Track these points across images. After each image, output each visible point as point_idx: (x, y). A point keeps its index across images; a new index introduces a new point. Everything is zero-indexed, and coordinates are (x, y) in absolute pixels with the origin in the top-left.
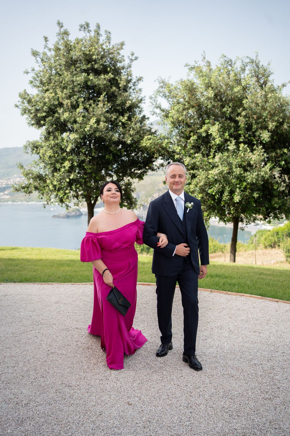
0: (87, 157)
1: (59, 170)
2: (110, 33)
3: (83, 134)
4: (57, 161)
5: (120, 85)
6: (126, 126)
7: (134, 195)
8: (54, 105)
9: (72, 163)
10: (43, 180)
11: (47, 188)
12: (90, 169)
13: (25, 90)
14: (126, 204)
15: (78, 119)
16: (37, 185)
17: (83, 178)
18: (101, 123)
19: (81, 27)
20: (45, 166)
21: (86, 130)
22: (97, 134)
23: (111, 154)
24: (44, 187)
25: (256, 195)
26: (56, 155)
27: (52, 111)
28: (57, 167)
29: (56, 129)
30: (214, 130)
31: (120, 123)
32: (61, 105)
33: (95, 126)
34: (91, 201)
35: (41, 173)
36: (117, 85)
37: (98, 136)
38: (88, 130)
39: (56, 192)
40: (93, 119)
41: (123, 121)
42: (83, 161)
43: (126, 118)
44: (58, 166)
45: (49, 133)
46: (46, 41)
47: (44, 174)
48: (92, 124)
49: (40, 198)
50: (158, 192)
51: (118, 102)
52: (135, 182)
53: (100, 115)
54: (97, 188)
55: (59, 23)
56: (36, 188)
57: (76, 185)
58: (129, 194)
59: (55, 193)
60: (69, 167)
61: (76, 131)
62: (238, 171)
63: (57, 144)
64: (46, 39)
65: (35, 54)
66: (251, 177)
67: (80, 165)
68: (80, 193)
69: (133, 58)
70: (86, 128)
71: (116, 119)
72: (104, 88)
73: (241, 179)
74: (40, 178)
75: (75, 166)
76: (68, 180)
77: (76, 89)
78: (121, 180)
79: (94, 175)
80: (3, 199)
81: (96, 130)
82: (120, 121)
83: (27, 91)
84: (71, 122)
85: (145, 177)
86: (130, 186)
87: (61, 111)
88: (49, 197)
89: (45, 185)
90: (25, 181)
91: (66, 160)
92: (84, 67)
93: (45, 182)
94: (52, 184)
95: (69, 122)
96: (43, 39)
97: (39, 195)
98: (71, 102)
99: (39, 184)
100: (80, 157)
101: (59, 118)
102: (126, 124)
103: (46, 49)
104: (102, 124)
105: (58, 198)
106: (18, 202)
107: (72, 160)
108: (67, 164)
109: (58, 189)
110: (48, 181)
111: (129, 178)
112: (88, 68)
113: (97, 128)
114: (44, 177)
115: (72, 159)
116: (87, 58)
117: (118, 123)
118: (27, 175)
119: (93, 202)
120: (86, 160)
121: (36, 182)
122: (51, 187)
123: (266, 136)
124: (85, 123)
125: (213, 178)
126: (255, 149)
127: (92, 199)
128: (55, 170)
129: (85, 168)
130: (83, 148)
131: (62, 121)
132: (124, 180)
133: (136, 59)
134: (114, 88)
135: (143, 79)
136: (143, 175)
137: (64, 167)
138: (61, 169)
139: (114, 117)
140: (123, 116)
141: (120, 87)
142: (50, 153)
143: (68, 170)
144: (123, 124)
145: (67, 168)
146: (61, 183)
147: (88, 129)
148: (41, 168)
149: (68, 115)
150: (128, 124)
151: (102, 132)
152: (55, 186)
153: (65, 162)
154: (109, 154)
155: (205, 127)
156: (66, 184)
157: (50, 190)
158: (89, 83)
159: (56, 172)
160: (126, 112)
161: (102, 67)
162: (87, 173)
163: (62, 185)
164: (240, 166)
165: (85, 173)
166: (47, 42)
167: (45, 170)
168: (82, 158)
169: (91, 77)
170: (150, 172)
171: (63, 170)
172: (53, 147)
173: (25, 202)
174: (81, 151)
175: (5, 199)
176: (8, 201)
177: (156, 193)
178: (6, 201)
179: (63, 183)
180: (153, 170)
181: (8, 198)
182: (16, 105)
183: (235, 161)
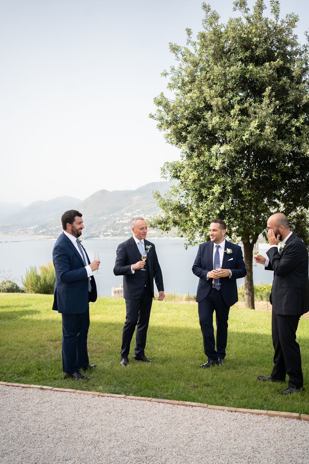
1: (206, 197)
2: (277, 2)
3: (239, 145)
4: (203, 186)
5: (294, 74)
6: (302, 132)
8: (199, 110)
9: (224, 188)
10: (185, 212)
11: (189, 223)
12: (250, 195)
13: (162, 94)
15: (232, 124)
16: (178, 219)
17: (239, 208)
18: (267, 127)
20: (187, 194)
21: (244, 138)
22: (261, 144)
23: (279, 174)
24: (186, 221)
26: (202, 178)
27: (195, 118)
28: (203, 194)
29: (202, 143)
31: (293, 129)
32: (208, 107)
33: (258, 132)
34: (249, 239)
35: (182, 202)
36: (289, 74)
37: (262, 146)
38: (246, 139)
39: (202, 227)
40: (254, 121)
41: (298, 125)
42: (239, 185)
44: (205, 192)
45: (192, 149)
46: (189, 35)
47: (186, 204)
48: (253, 129)
49: (180, 236)
51: (290, 99)
53: (265, 117)
54: (258, 222)
55: (205, 7)
56: (176, 223)
57: (230, 218)
58: (303, 229)
59: (200, 230)
60: (220, 193)
61: (230, 141)
63: (203, 162)
64: (189, 31)
65: (175, 49)
67: (236, 190)
68: (234, 229)
70: (244, 136)
71: (287, 122)
72: (270, 81)
74: (181, 209)
75: (228, 191)
76: (218, 212)
77: (230, 85)
78: (292, 210)
79: (254, 204)
80: (149, 234)
81: (259, 138)
82: (293, 126)
83: (165, 95)
84: (221, 130)
87: (208, 115)
88: (193, 234)
89: (188, 219)
90: (162, 214)
91: (216, 183)
92: (241, 56)
93: (187, 214)
94: (196, 217)
95: (220, 130)
96: (186, 32)
97: (179, 232)
98: (223, 103)
99: (180, 217)
100: (235, 179)
101: (206, 126)
102: (302, 129)
103: (190, 44)
104: (268, 129)
105: (203, 237)
106: (164, 237)
107: (224, 184)
108: (217, 189)
109: (205, 223)
110: (191, 214)
112: (246, 57)
113: (260, 135)
114: (186, 208)
115: (224, 181)
116: (245, 43)
117: (291, 129)
118: (165, 205)
119: (251, 241)
120: (243, 182)
121: (176, 215)
122: (195, 221)
124: (243, 130)
127: (250, 236)
128: (201, 198)
129: (242, 194)
130: (240, 166)
131: (210, 129)
132: (296, 211)
134: (285, 79)
137: (213, 194)
138: (208, 196)
139: (285, 119)
140: (297, 118)
141: (294, 77)
142: (193, 175)
143: (219, 198)
144: (297, 129)
145: (217, 195)
146: (209, 215)
147: (247, 136)
148: (182, 196)
149: (218, 120)
151: (267, 140)
152: (200, 220)
153: (214, 186)
154: (277, 173)
156: (215, 217)
157: (193, 226)
158: (248, 76)
159: (202, 201)
160: (302, 113)
161: (265, 52)
162: (244, 201)
163: (210, 218)
165: (242, 202)
166: (191, 35)
167: (188, 198)
168: (238, 180)
169: (251, 67)
171: (211, 197)
172: (198, 166)
173: (171, 237)
174: (236, 171)
175: (151, 234)
176: (154, 237)
178: (152, 236)
179: (211, 216)
181: (154, 233)
182: (151, 114)
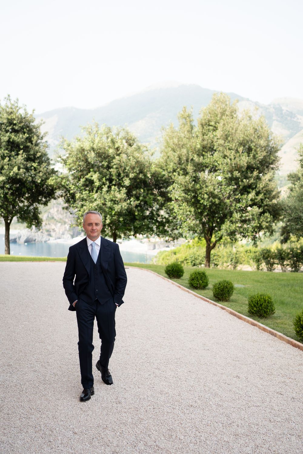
0: (9, 190)
3: (8, 176)
5: (33, 142)
7: (40, 216)
12: (11, 198)
14: (34, 223)
19: (5, 98)
22: (18, 177)
25: (121, 219)
30: (95, 177)
31: (33, 168)
33: (17, 171)
36: (31, 142)
38: (12, 174)
40: (15, 167)
41: (35, 166)
42: (7, 194)
43: (37, 164)
48: (15, 170)
50: (56, 207)
51: (32, 152)
52: (41, 207)
53: (20, 164)
58: (36, 215)
62: (109, 204)
66: (117, 208)
69: (42, 122)
70: (10, 173)
72: (22, 143)
73: (111, 208)
79: (13, 202)
81: (17, 174)
82: (33, 166)
85: (49, 204)
86: (38, 210)
104: (21, 170)
111: (37, 204)
116: (9, 121)
119: (9, 221)
120: (8, 192)
123: (127, 182)
124: (10, 169)
125: (95, 207)
126: (121, 190)
127: (9, 219)
133: (44, 123)
135: (48, 133)
136: (48, 202)
139: (29, 164)
140: (35, 162)
144: (35, 168)
150: (38, 168)
151: (21, 175)
155: (89, 175)
158: (11, 140)
160: (37, 160)
164: (112, 200)
168: (6, 191)
169: (13, 136)
170: (52, 200)
177: (53, 208)
180: (55, 199)
183: (108, 197)
